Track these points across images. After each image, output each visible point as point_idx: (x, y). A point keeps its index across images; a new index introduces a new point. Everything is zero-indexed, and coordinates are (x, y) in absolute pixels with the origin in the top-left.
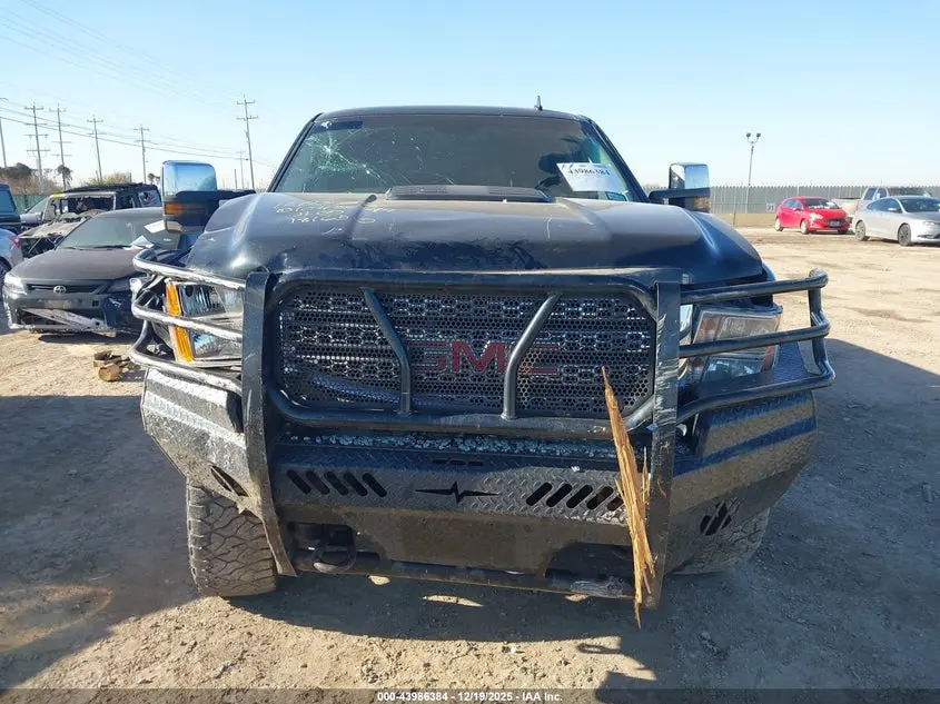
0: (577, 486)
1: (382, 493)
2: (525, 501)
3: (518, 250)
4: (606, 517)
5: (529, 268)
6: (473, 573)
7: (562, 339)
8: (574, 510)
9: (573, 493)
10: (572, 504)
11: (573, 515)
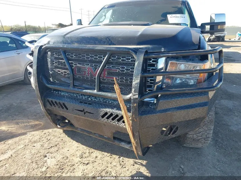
0: (114, 114)
1: (67, 109)
2: (101, 117)
3: (108, 39)
4: (121, 125)
5: (110, 45)
6: (96, 135)
7: (119, 69)
8: (113, 121)
9: (114, 116)
10: (113, 119)
11: (113, 123)
